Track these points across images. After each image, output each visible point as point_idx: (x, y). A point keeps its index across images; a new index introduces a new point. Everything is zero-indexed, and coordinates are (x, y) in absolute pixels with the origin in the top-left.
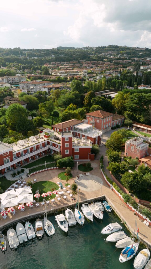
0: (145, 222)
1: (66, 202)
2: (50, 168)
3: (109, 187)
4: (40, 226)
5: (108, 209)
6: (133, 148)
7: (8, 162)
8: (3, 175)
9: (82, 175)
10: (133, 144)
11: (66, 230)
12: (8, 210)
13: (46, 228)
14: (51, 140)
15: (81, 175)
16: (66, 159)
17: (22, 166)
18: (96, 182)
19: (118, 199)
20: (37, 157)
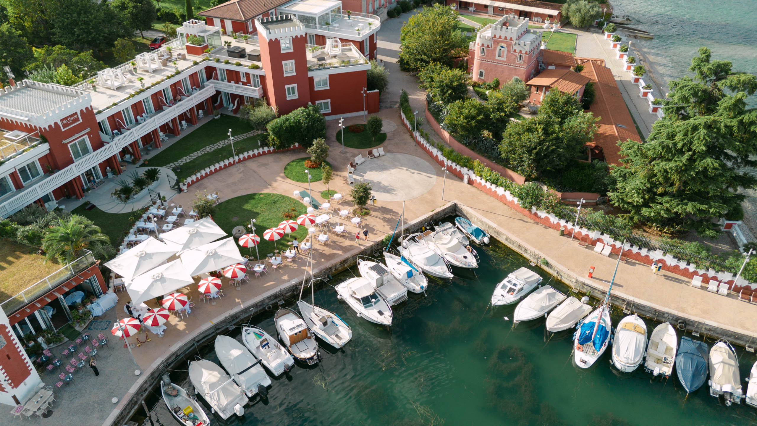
0: (599, 246)
1: (347, 243)
2: (246, 155)
3: (459, 177)
4: (301, 329)
5: (480, 237)
6: (505, 50)
7: (85, 151)
8: (82, 201)
9: (363, 160)
10: (503, 37)
11: (387, 319)
12: (167, 305)
13: (318, 329)
14: (218, 61)
15: (359, 159)
16: (298, 114)
17: (141, 162)
18: (412, 171)
19: (498, 204)
20: (182, 126)
